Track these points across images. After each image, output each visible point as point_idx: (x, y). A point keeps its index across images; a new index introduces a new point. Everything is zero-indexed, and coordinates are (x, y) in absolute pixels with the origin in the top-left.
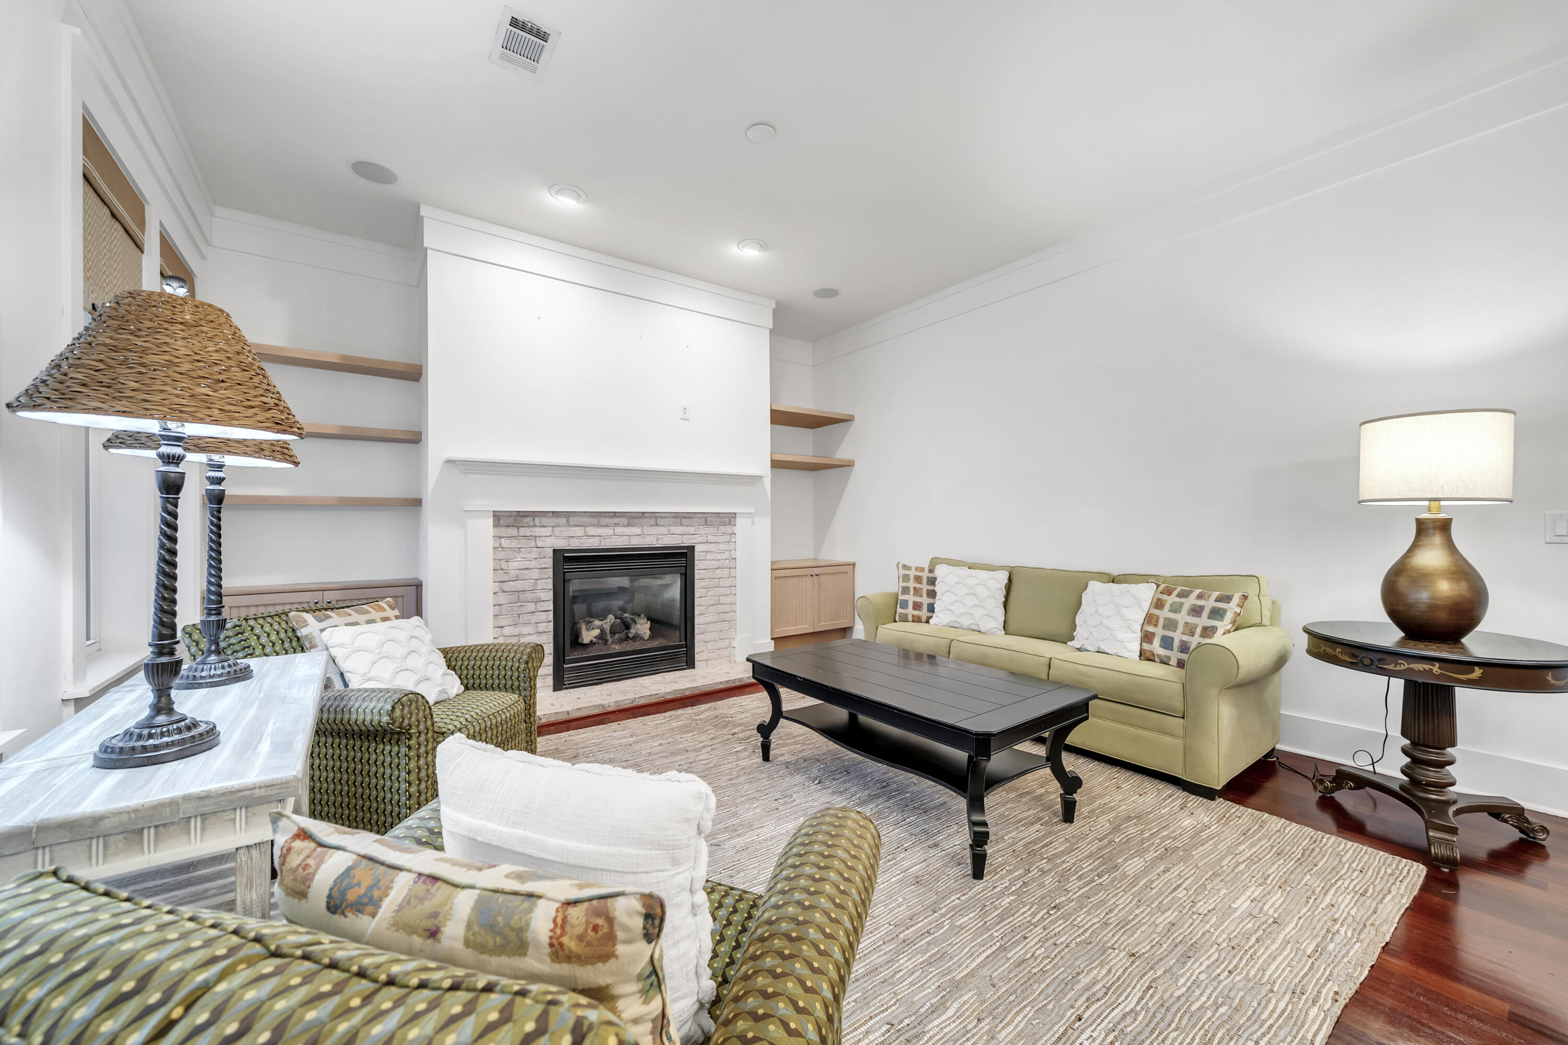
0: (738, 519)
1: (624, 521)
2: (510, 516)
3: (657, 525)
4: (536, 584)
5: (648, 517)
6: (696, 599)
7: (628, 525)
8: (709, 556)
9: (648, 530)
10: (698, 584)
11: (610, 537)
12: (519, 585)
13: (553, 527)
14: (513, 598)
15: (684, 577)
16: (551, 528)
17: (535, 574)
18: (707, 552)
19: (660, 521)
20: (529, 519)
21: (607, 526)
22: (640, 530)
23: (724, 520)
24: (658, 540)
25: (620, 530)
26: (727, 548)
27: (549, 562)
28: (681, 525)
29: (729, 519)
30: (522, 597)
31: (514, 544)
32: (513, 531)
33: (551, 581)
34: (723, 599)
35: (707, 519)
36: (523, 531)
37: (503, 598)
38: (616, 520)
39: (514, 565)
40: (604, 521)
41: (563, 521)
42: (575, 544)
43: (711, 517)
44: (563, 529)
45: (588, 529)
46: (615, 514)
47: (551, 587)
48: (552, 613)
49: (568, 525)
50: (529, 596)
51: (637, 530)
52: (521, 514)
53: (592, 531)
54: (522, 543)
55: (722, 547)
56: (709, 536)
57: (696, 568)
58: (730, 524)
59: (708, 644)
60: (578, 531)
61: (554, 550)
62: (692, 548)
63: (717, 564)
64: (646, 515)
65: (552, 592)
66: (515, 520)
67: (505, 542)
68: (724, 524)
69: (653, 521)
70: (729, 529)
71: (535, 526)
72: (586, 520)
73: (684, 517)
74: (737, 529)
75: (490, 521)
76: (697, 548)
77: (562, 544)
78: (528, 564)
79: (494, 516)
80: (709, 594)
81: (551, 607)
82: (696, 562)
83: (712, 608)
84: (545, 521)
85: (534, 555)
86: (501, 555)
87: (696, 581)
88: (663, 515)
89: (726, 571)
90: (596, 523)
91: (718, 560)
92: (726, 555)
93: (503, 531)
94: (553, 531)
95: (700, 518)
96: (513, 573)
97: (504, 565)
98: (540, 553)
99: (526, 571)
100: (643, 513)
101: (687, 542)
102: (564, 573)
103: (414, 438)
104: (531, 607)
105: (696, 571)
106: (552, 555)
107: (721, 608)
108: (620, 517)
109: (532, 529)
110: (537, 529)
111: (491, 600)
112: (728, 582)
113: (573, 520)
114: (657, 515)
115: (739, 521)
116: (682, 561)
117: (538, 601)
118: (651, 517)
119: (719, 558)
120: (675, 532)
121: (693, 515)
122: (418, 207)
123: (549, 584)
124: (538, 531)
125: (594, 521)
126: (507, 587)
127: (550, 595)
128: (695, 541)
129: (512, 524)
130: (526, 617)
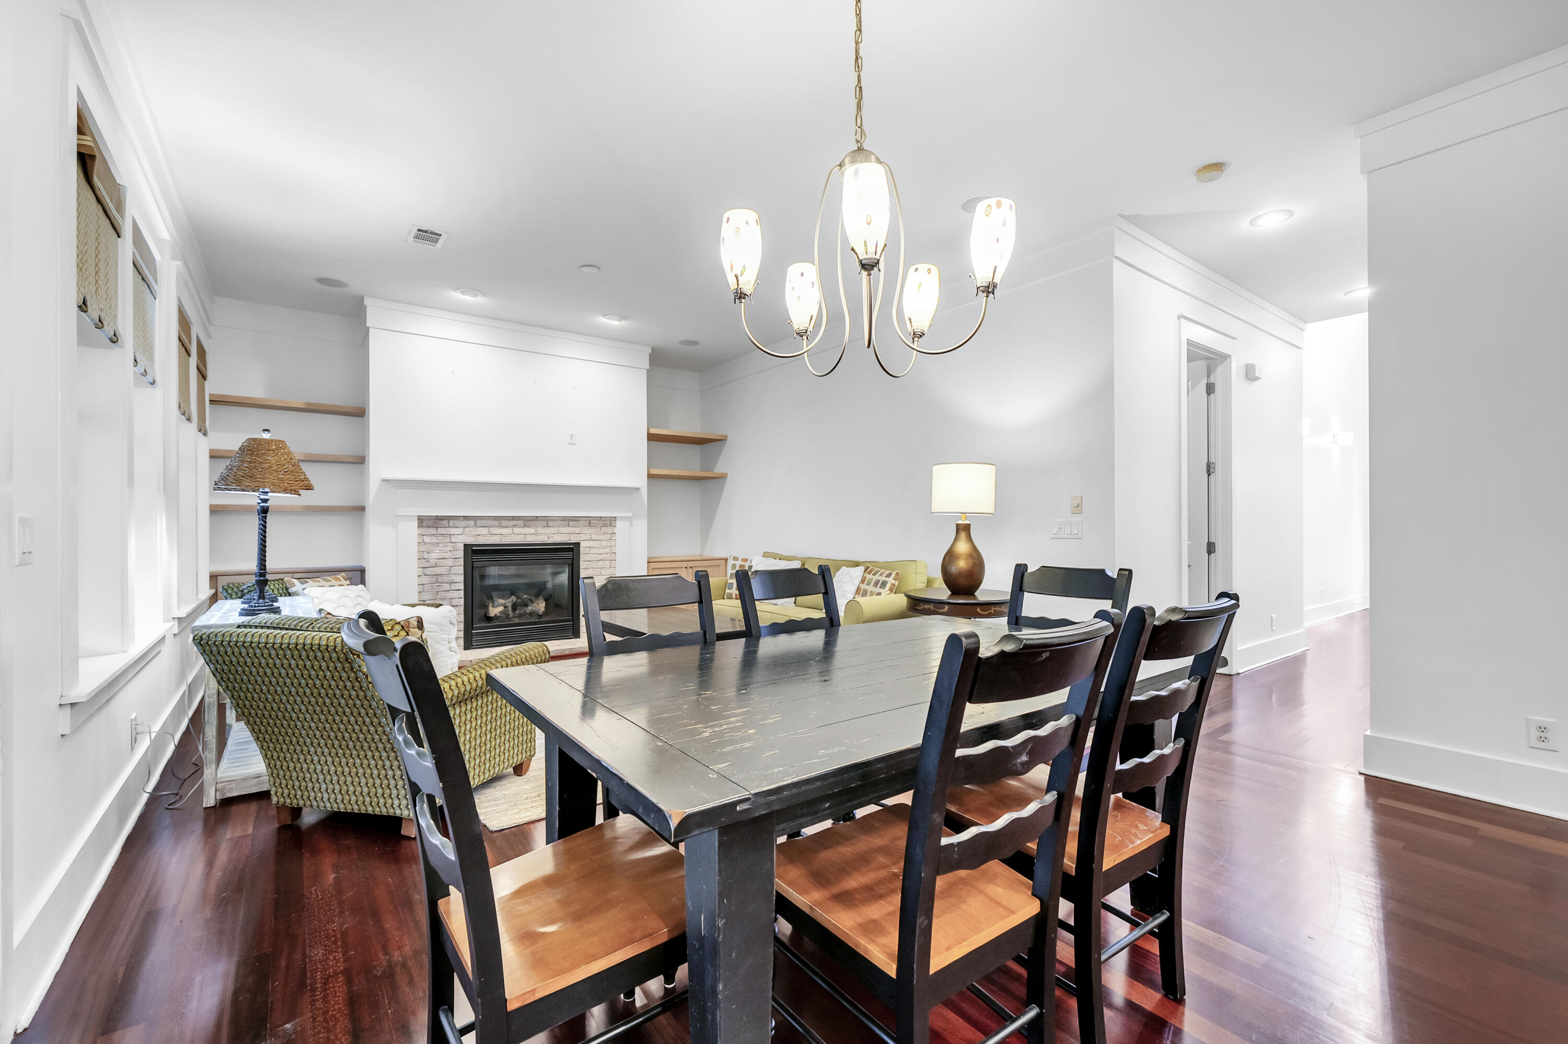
1: (521, 523)
2: (431, 519)
3: (548, 526)
4: (450, 570)
5: (541, 520)
7: (524, 526)
8: (593, 551)
9: (540, 530)
10: (583, 573)
11: (509, 535)
12: (437, 570)
13: (464, 528)
14: (433, 580)
15: (571, 567)
16: (462, 529)
17: (450, 562)
18: (591, 547)
19: (550, 523)
20: (445, 522)
21: (507, 527)
22: (534, 530)
23: (606, 522)
24: (549, 537)
25: (517, 530)
26: (609, 545)
27: (461, 554)
28: (569, 526)
29: (612, 521)
30: (440, 579)
31: (434, 540)
32: (433, 531)
33: (462, 568)
35: (590, 522)
36: (440, 531)
37: (425, 580)
38: (514, 522)
39: (433, 555)
40: (504, 523)
41: (472, 523)
42: (481, 540)
43: (595, 520)
44: (472, 529)
45: (491, 529)
46: (513, 518)
47: (462, 572)
48: (463, 592)
49: (476, 526)
50: (446, 578)
51: (532, 530)
52: (440, 518)
53: (494, 530)
54: (440, 539)
55: (604, 543)
56: (592, 535)
57: (581, 560)
58: (611, 525)
60: (484, 531)
61: (465, 545)
62: (579, 544)
63: (600, 557)
64: (539, 518)
65: (463, 576)
66: (435, 523)
67: (427, 539)
68: (606, 526)
69: (544, 523)
70: (610, 530)
71: (450, 527)
72: (490, 522)
73: (571, 520)
74: (616, 530)
75: (415, 523)
76: (582, 545)
77: (471, 540)
78: (444, 555)
79: (419, 519)
81: (462, 587)
82: (581, 556)
84: (457, 523)
85: (449, 548)
86: (424, 548)
87: (581, 570)
88: (553, 518)
89: (608, 563)
90: (498, 525)
91: (600, 554)
92: (608, 550)
93: (425, 531)
94: (464, 530)
95: (585, 521)
96: (433, 562)
97: (426, 556)
98: (453, 547)
99: (443, 560)
100: (537, 517)
101: (574, 539)
102: (473, 562)
103: (361, 460)
104: (447, 587)
105: (581, 563)
106: (463, 548)
108: (518, 520)
109: (447, 529)
110: (451, 529)
111: (415, 581)
112: (609, 571)
113: (479, 522)
114: (548, 518)
115: (618, 523)
116: (569, 554)
117: (452, 583)
118: (544, 520)
119: (601, 552)
120: (564, 532)
121: (579, 519)
123: (461, 570)
124: (452, 531)
125: (497, 523)
126: (428, 571)
127: (461, 578)
128: (580, 539)
129: (432, 525)
130: (443, 594)
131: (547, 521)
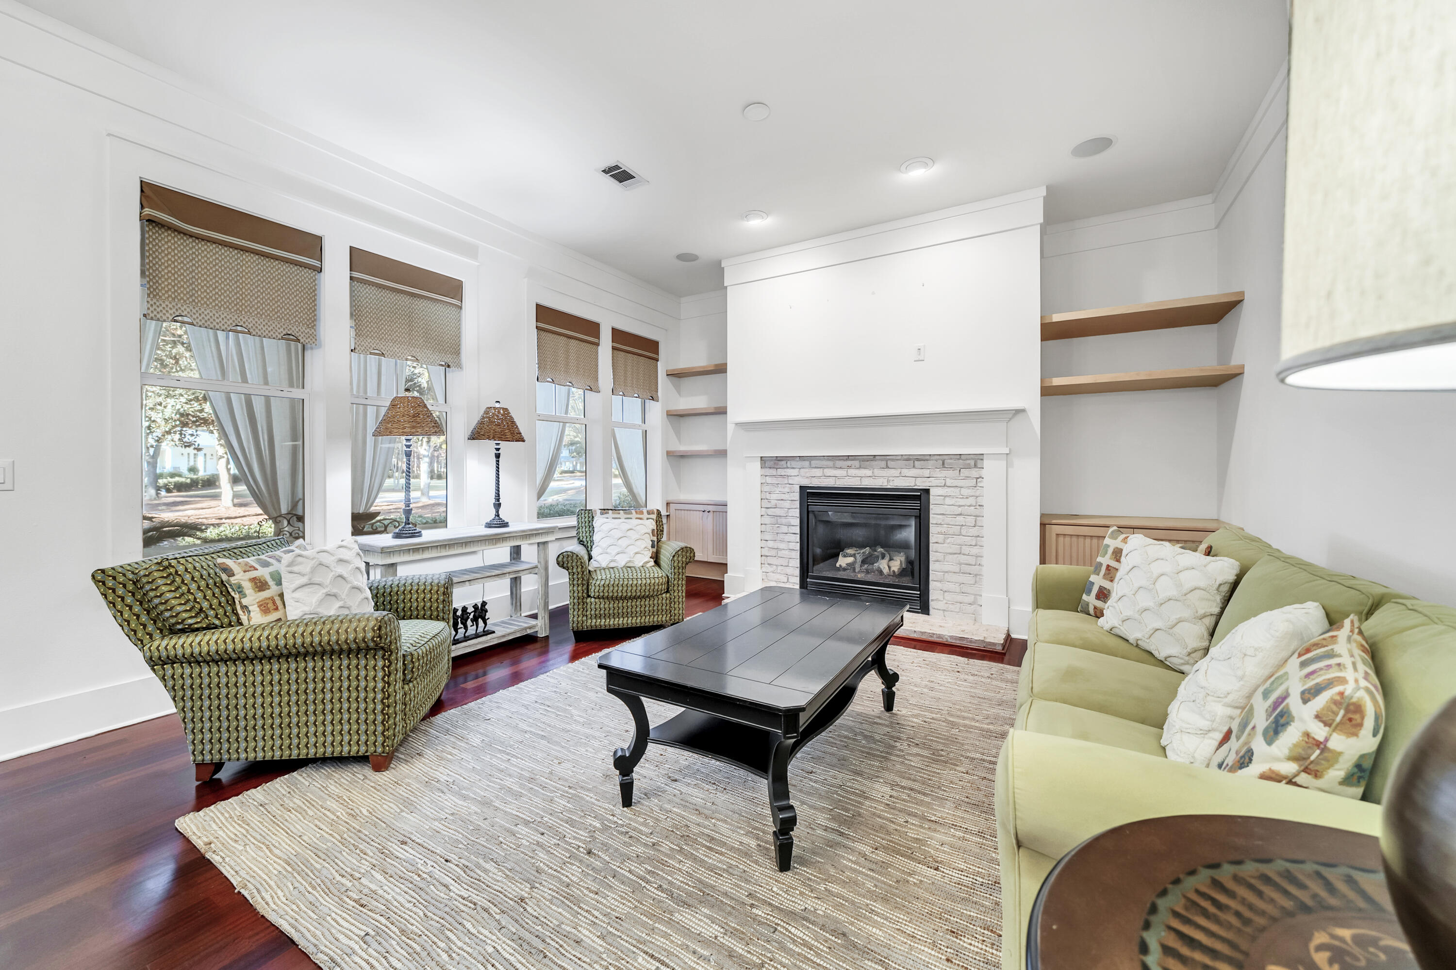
0: (985, 462)
1: (856, 463)
2: (772, 460)
3: (887, 467)
4: (788, 512)
5: (879, 460)
6: (931, 545)
7: (860, 467)
8: (948, 501)
9: (877, 472)
10: (933, 529)
11: (843, 477)
12: (778, 512)
13: (800, 469)
14: (773, 520)
15: (918, 520)
16: (798, 470)
17: (787, 504)
18: (945, 496)
19: (890, 464)
20: (783, 463)
21: (841, 468)
22: (871, 471)
23: (968, 462)
24: (888, 481)
25: (852, 472)
26: (973, 494)
27: (797, 496)
28: (914, 467)
29: (976, 461)
30: (779, 520)
31: (774, 481)
32: (773, 472)
33: (798, 511)
34: (966, 550)
35: (943, 461)
36: (781, 472)
37: (767, 520)
38: (849, 463)
39: (774, 496)
40: (839, 463)
41: (807, 463)
42: (815, 483)
43: (951, 459)
44: (807, 470)
45: (825, 470)
46: (848, 458)
47: (798, 515)
48: (798, 536)
49: (811, 467)
50: (784, 521)
51: (868, 472)
52: (779, 459)
53: (829, 472)
54: (780, 480)
55: (965, 492)
56: (948, 480)
57: (931, 512)
58: (975, 466)
59: (946, 594)
60: (818, 472)
61: (800, 487)
62: (927, 491)
63: (959, 510)
64: (877, 458)
65: (799, 520)
66: (774, 463)
67: (769, 480)
68: (968, 467)
69: (883, 464)
70: (974, 473)
71: (788, 468)
72: (825, 463)
73: (918, 460)
74: (983, 473)
75: (758, 464)
76: (932, 492)
77: (806, 482)
78: (783, 497)
79: (761, 460)
80: (948, 541)
81: (798, 531)
82: (931, 507)
83: (951, 556)
84: (794, 463)
85: (787, 490)
86: (766, 488)
87: (931, 525)
88: (894, 458)
89: (970, 520)
90: (832, 466)
91: (960, 506)
92: (972, 501)
93: (766, 471)
94: (799, 472)
95: (936, 460)
96: (773, 502)
97: (768, 496)
98: (791, 488)
99: (782, 502)
100: (875, 456)
101: (921, 484)
102: (808, 505)
103: (722, 411)
104: (784, 529)
105: (931, 516)
106: (799, 490)
107: (963, 559)
108: (853, 460)
109: (785, 470)
110: (788, 470)
111: (758, 521)
112: (974, 531)
113: (814, 463)
114: (888, 457)
115: (986, 463)
116: (916, 504)
117: (789, 525)
118: (882, 460)
119: (960, 504)
120: (907, 475)
121: (928, 457)
122: (720, 262)
123: (797, 513)
124: (790, 472)
125: (830, 463)
126: (770, 511)
127: (797, 522)
128: (930, 484)
129: (773, 466)
130: (781, 536)
131: (886, 460)
